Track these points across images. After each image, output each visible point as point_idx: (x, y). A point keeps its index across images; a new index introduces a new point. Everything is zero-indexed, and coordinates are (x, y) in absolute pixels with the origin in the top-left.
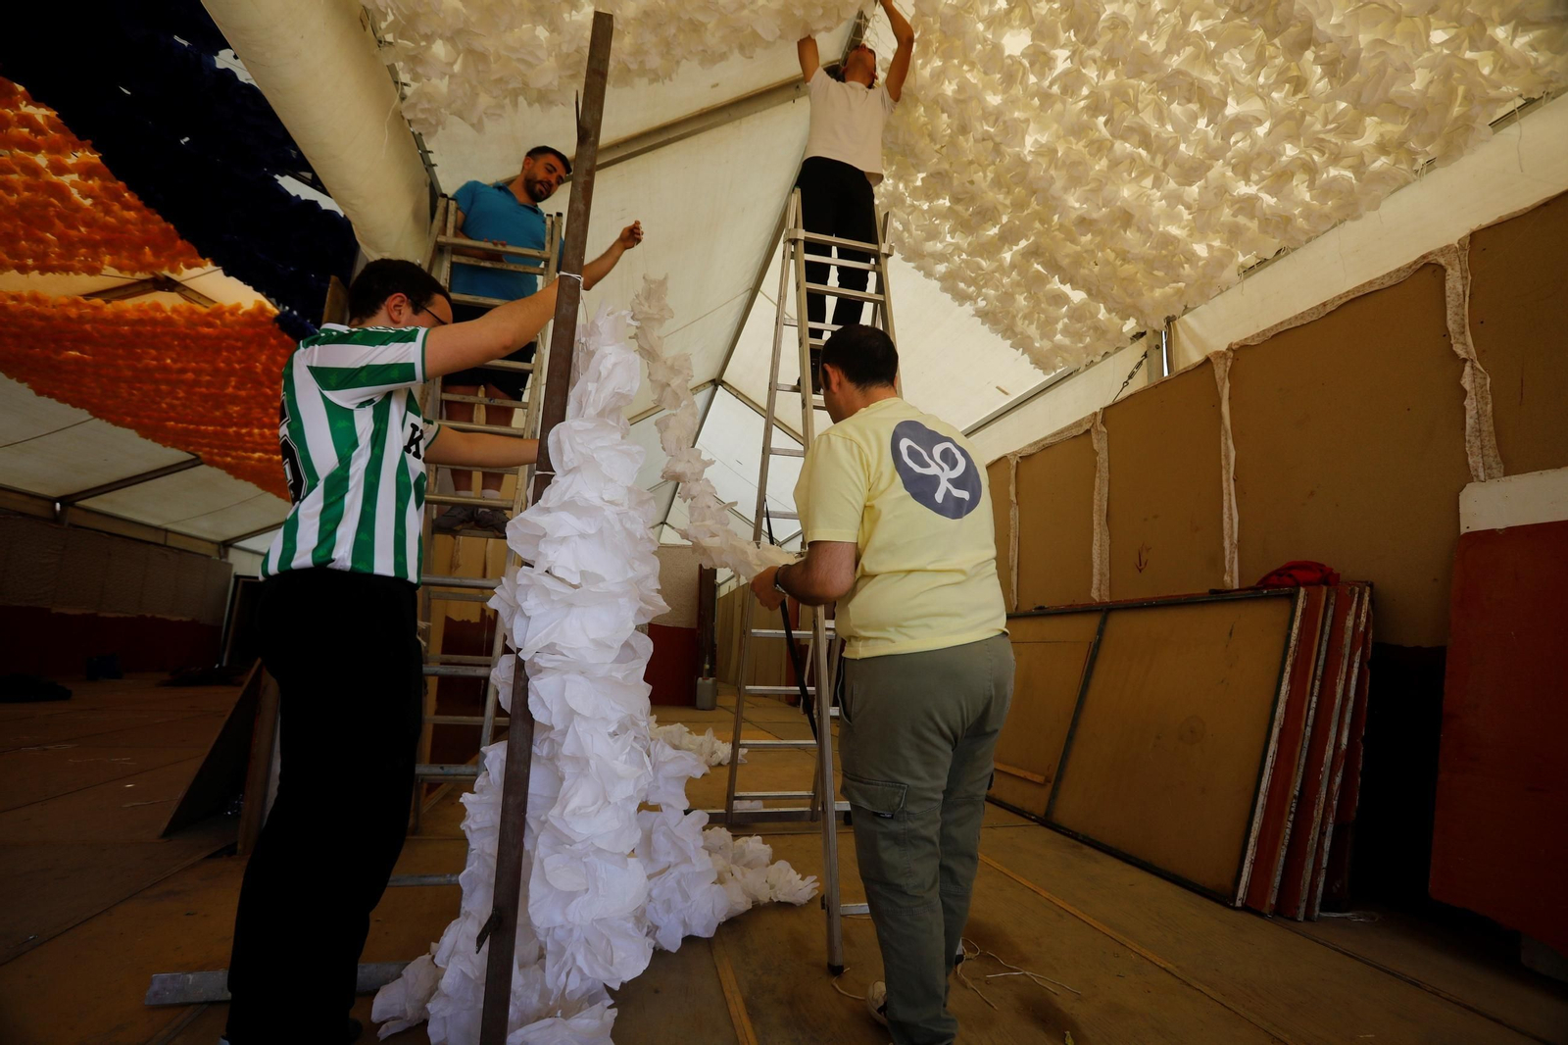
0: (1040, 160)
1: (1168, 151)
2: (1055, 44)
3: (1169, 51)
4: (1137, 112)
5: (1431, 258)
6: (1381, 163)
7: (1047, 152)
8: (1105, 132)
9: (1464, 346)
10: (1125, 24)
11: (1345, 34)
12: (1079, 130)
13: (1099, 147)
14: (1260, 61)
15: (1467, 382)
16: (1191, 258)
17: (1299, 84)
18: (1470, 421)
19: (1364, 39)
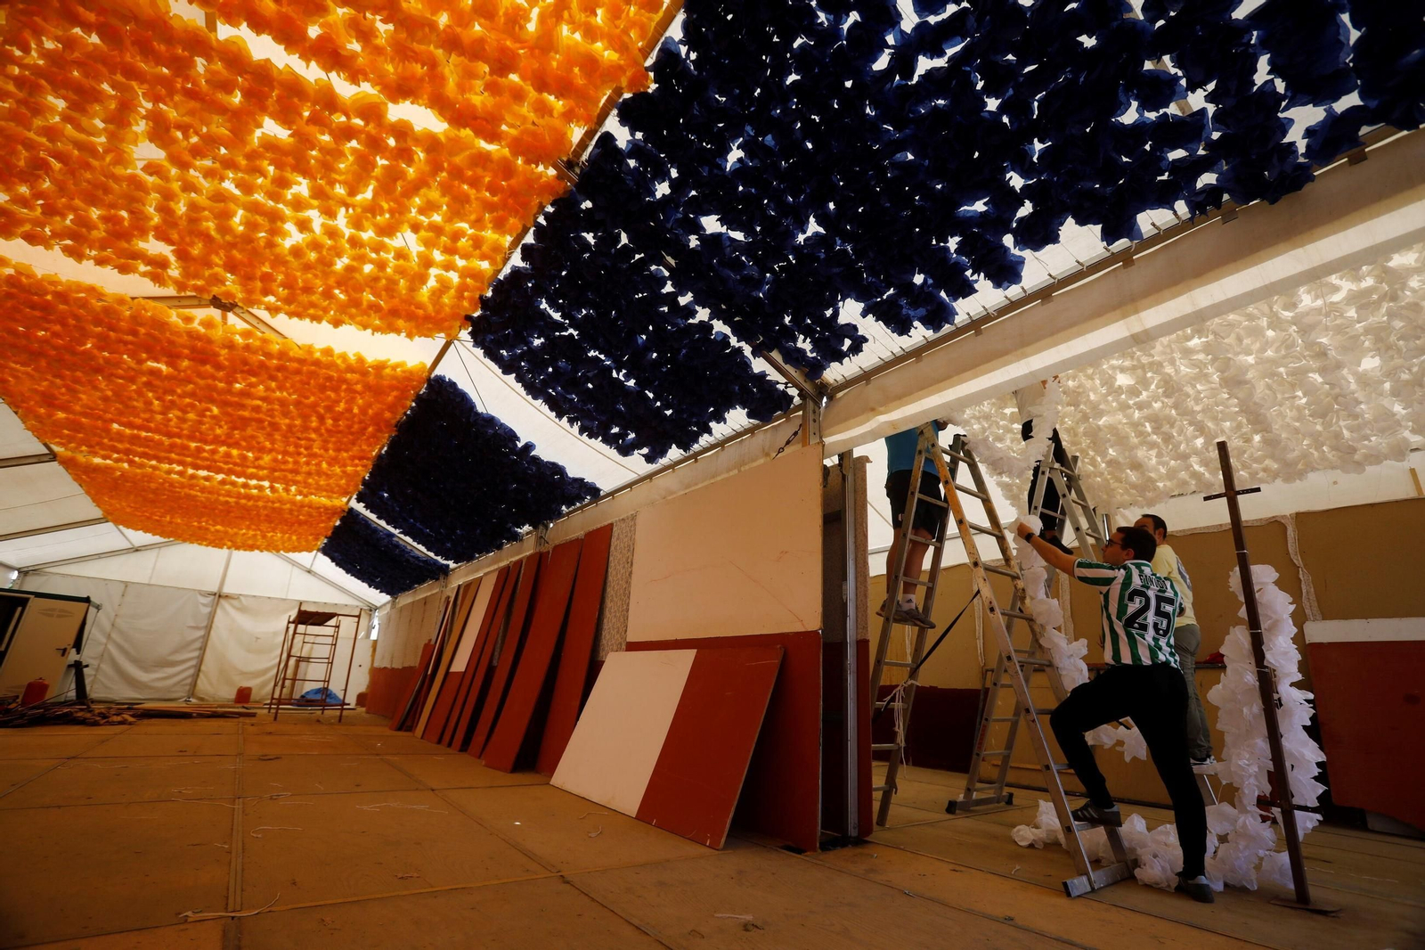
0: (1106, 430)
1: (1177, 446)
2: (1146, 390)
3: (1203, 411)
4: (1172, 426)
5: (1279, 520)
6: (1261, 475)
7: (1112, 429)
8: (1149, 429)
9: (1298, 561)
10: (1189, 396)
11: (1277, 432)
12: (1136, 425)
13: (1141, 434)
14: (1239, 426)
15: (1301, 576)
16: (1156, 489)
17: (1248, 440)
18: (1304, 594)
19: (1284, 436)
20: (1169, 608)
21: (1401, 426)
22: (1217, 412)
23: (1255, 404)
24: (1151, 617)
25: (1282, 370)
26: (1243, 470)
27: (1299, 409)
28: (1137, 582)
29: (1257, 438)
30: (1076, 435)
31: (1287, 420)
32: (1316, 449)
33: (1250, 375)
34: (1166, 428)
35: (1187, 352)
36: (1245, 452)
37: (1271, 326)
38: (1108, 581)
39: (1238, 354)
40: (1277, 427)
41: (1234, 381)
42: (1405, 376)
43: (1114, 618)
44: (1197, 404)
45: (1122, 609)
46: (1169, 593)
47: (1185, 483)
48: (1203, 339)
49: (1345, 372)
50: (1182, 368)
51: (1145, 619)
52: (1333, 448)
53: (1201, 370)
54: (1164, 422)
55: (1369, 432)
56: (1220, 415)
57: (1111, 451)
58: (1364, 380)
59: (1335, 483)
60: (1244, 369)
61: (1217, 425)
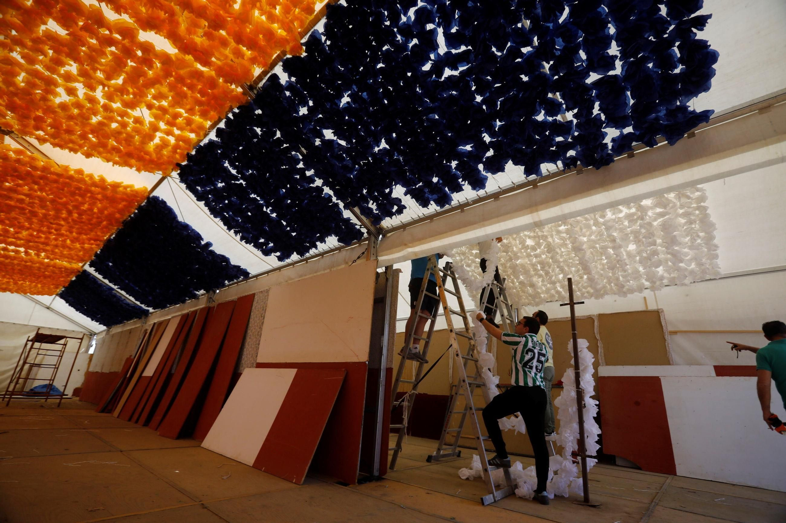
0: (520, 266)
1: (551, 277)
2: (540, 248)
3: (563, 261)
4: (550, 268)
5: (591, 316)
6: (586, 295)
7: (523, 266)
8: (539, 268)
9: (598, 337)
10: (558, 254)
11: (594, 275)
12: (533, 265)
13: (536, 270)
14: (578, 271)
15: (599, 345)
16: (540, 297)
17: (582, 278)
18: (599, 353)
19: (596, 277)
20: (543, 359)
21: (642, 277)
22: (569, 262)
23: (586, 260)
24: (535, 363)
25: (597, 246)
26: (578, 291)
27: (603, 265)
28: (530, 345)
29: (585, 277)
30: (506, 267)
31: (598, 270)
32: (609, 285)
33: (584, 247)
34: (547, 268)
35: (559, 232)
36: (579, 283)
37: (595, 224)
38: (517, 343)
39: (580, 236)
40: (594, 272)
41: (577, 249)
42: (645, 255)
43: (518, 362)
44: (561, 258)
45: (522, 357)
46: (544, 352)
47: (553, 296)
48: (566, 227)
49: (622, 250)
50: (556, 240)
51: (532, 364)
52: (616, 285)
53: (564, 242)
54: (546, 265)
55: (630, 279)
56: (571, 264)
57: (521, 277)
58: (629, 255)
59: (615, 301)
60: (582, 243)
61: (569, 269)
